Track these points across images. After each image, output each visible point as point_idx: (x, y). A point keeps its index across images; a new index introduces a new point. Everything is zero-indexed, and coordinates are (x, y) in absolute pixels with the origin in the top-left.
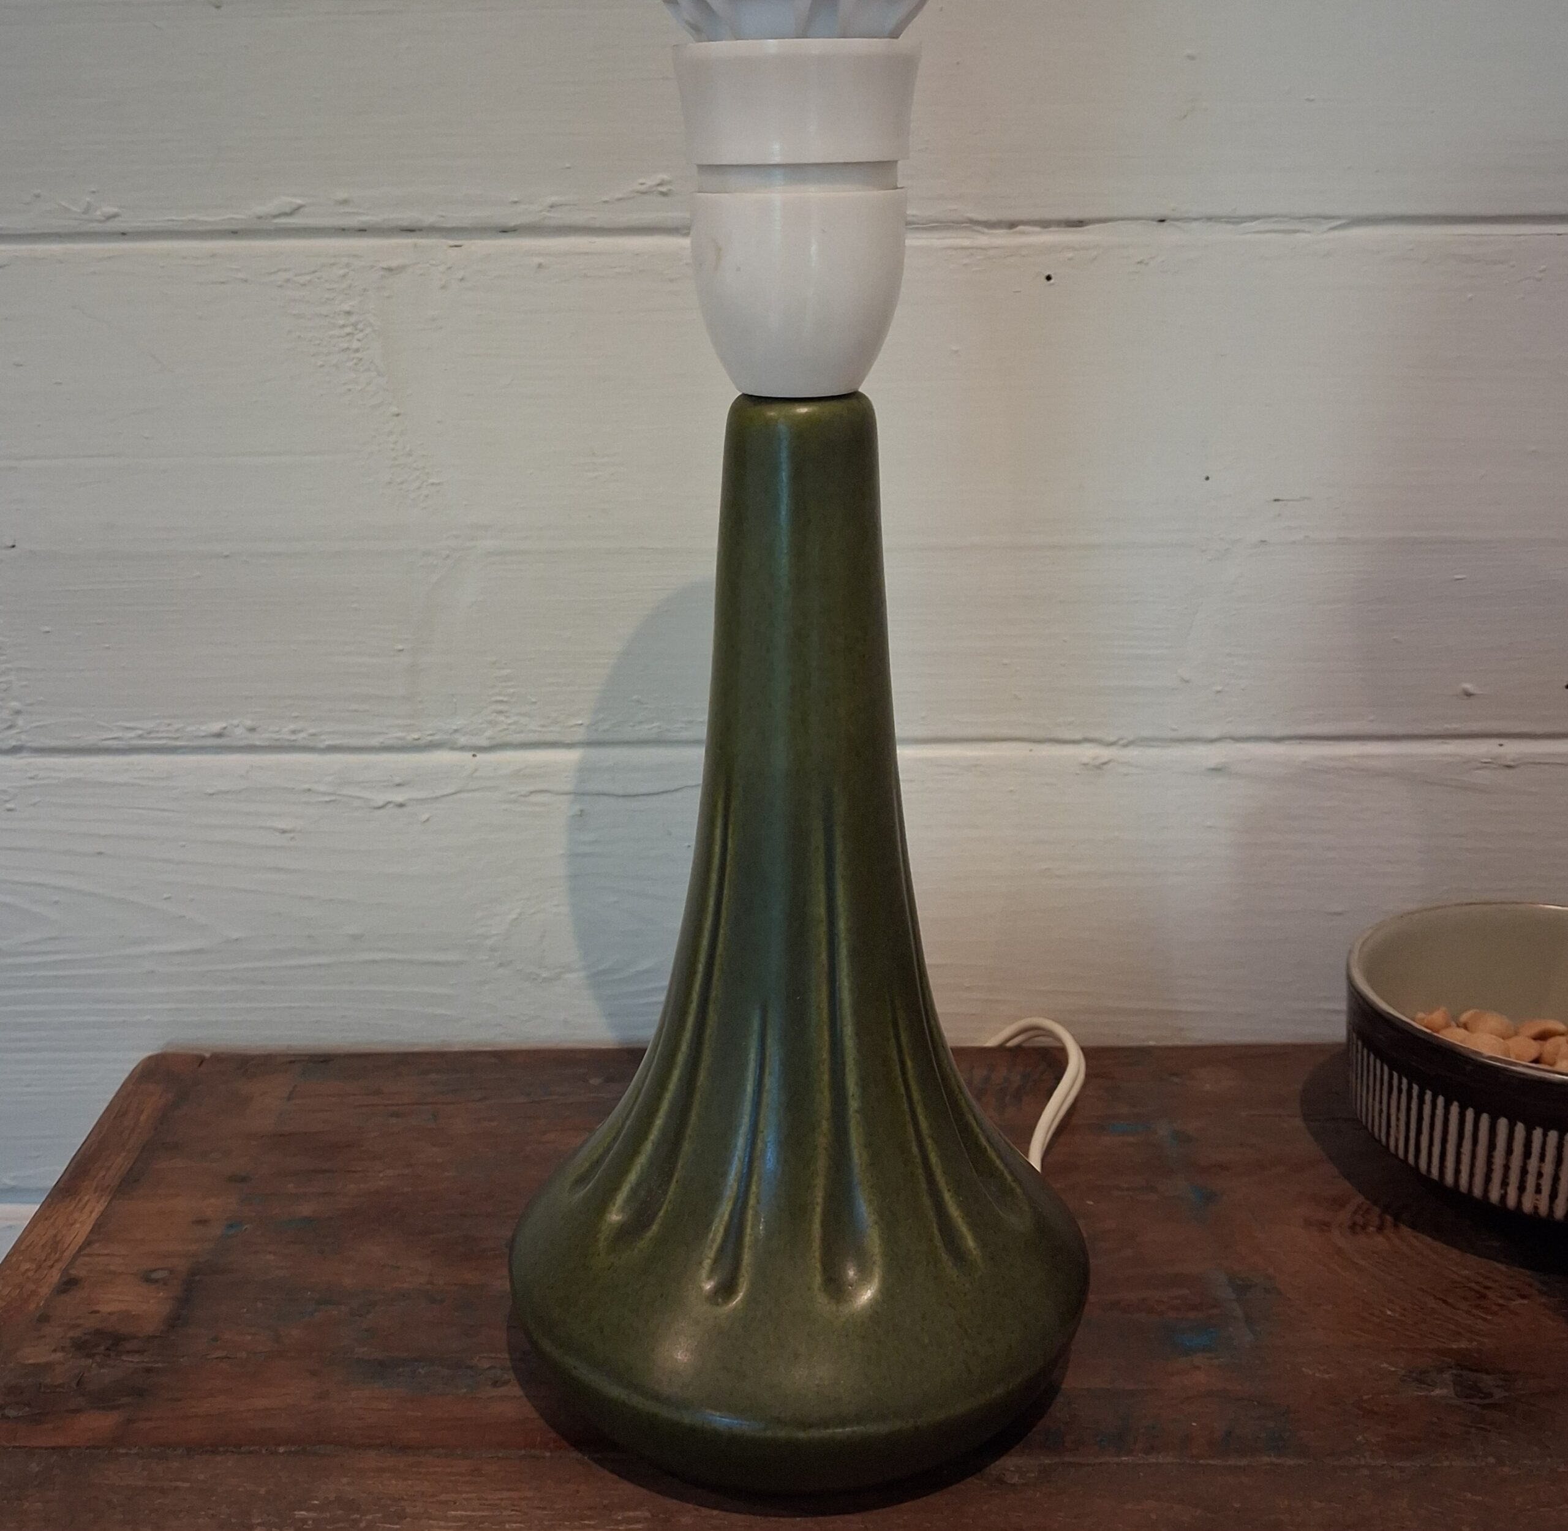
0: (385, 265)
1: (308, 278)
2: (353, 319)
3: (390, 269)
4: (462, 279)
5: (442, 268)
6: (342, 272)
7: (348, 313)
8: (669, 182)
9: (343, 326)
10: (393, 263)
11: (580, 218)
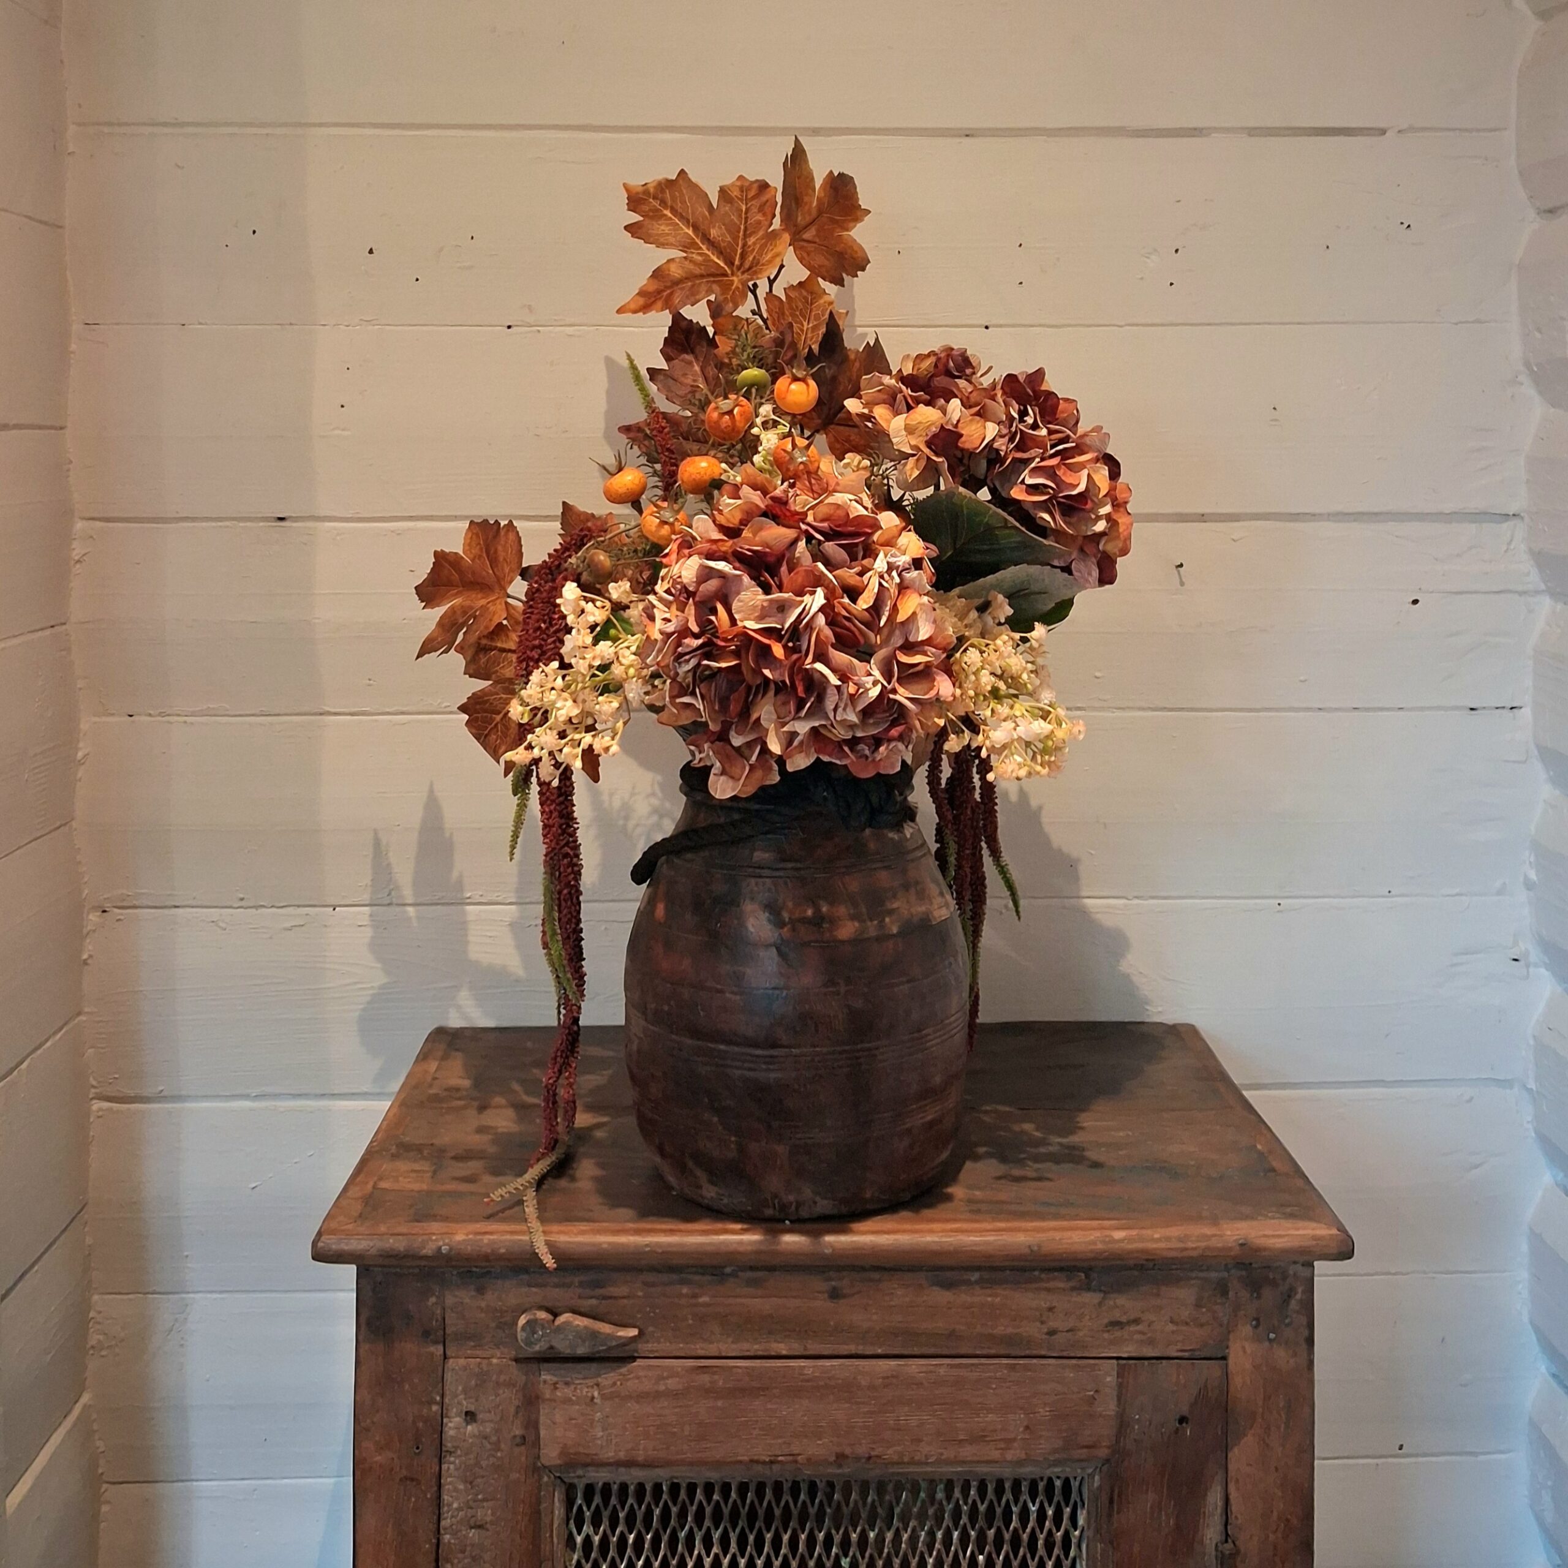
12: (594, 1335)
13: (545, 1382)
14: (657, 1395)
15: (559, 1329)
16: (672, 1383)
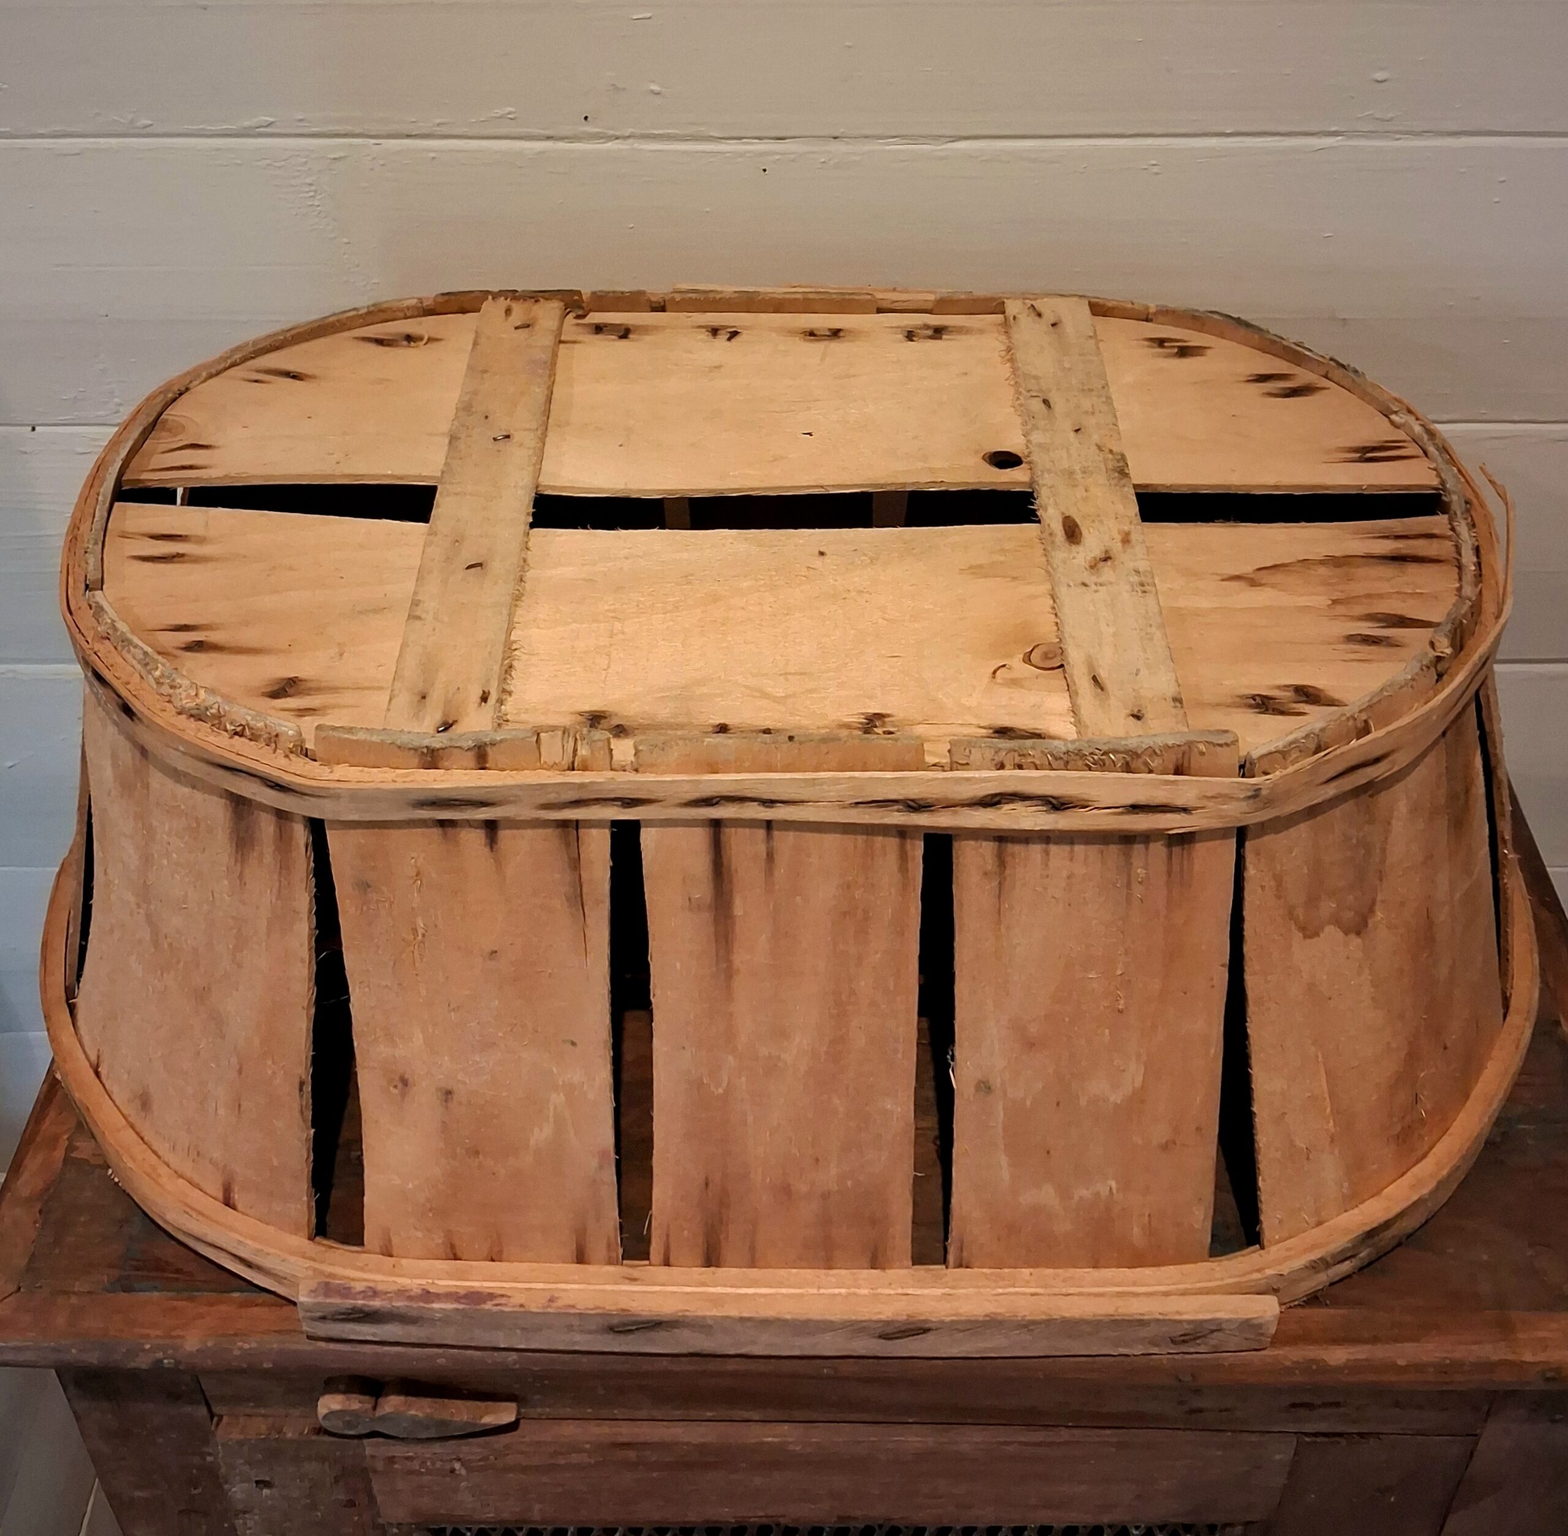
0: (332, 156)
1: (283, 163)
2: (313, 188)
3: (334, 159)
4: (383, 165)
5: (370, 158)
6: (304, 160)
7: (311, 185)
8: (514, 113)
9: (307, 192)
10: (336, 156)
11: (456, 132)
12: (443, 1423)
13: (373, 1457)
14: (552, 1468)
15: (382, 1418)
16: (575, 1458)
